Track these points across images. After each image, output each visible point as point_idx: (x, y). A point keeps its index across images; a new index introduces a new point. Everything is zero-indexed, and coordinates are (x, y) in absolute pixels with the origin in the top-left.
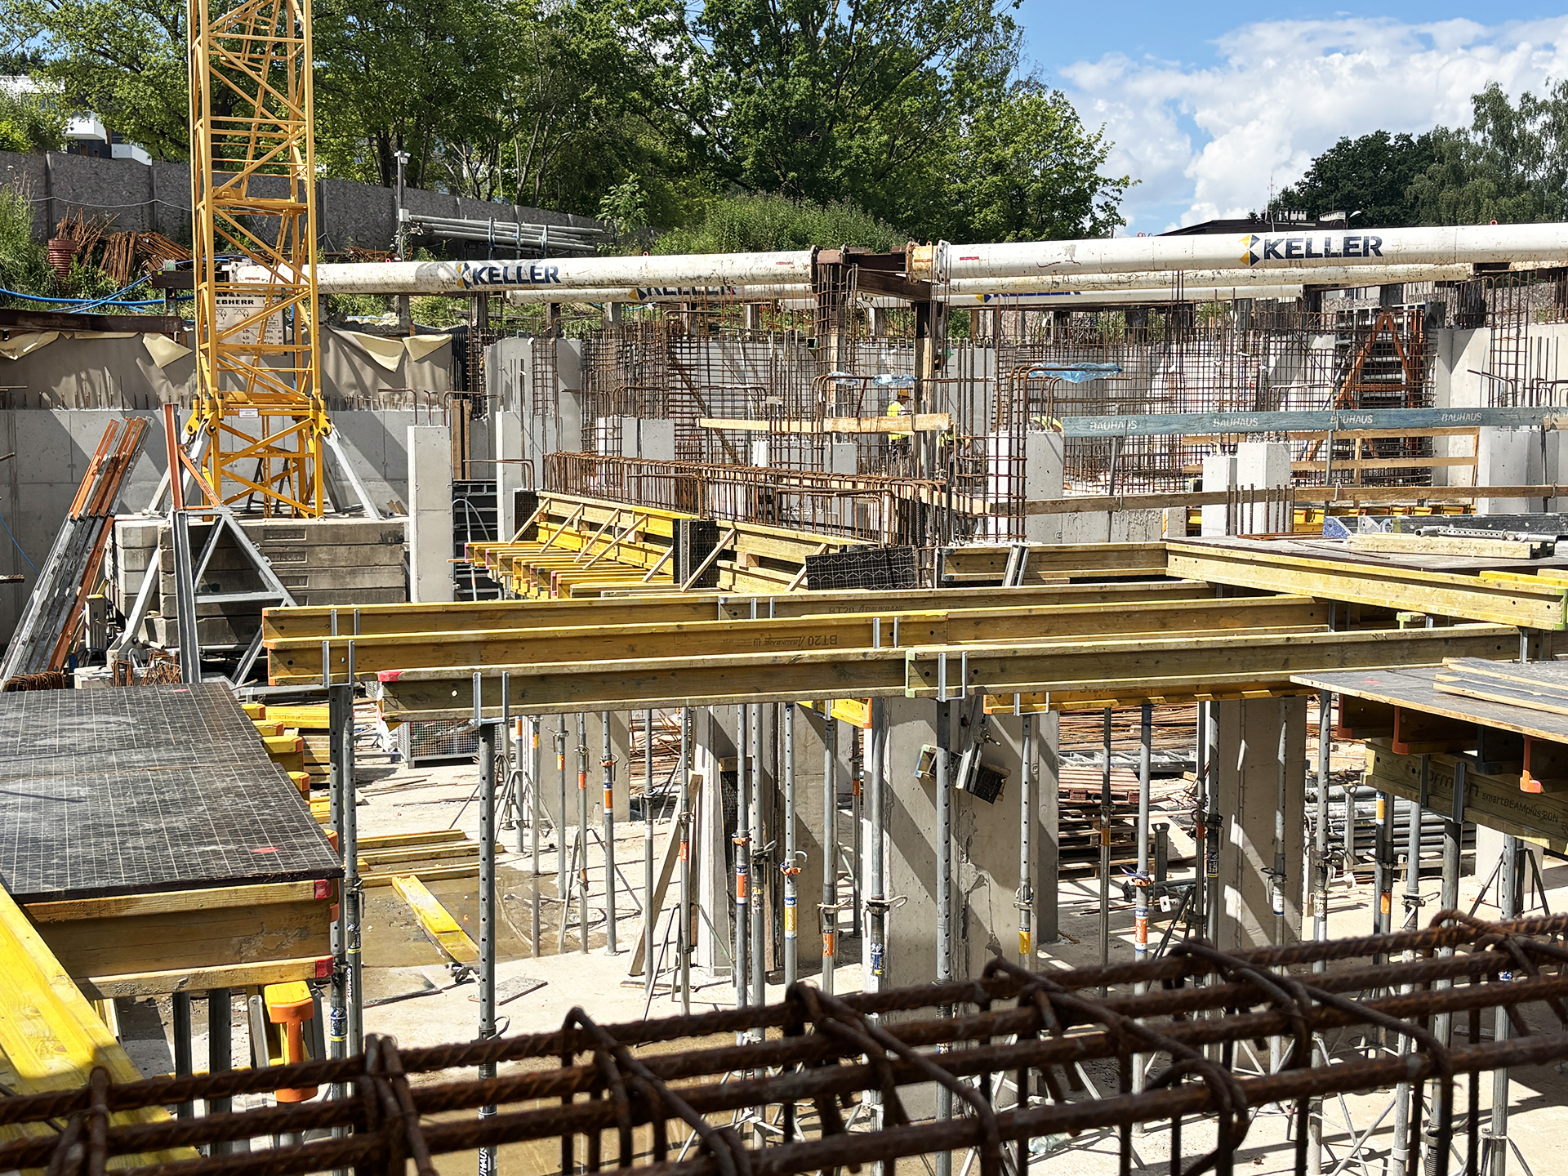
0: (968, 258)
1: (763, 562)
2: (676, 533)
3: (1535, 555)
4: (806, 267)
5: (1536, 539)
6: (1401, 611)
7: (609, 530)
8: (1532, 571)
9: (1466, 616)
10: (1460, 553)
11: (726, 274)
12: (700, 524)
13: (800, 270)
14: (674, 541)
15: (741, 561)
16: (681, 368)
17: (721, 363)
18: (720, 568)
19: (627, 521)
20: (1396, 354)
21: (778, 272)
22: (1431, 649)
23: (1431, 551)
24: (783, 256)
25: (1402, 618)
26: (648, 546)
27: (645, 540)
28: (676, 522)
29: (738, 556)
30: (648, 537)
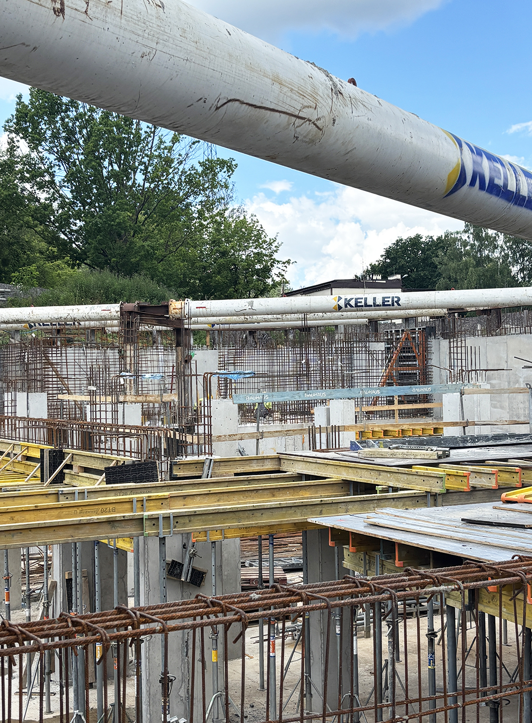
0: (200, 308)
1: (86, 470)
2: (42, 456)
3: (439, 457)
4: (117, 312)
5: (440, 450)
6: (378, 485)
7: (8, 455)
8: (436, 465)
9: (405, 487)
10: (407, 457)
11: (75, 316)
12: (54, 451)
13: (115, 314)
14: (41, 460)
15: (75, 470)
16: (52, 364)
17: (73, 361)
18: (65, 473)
19: (17, 451)
20: (413, 352)
21: (103, 315)
22: (387, 503)
23: (394, 456)
24: (105, 306)
25: (378, 488)
26: (29, 463)
27: (27, 460)
28: (42, 451)
29: (74, 467)
30: (28, 458)
